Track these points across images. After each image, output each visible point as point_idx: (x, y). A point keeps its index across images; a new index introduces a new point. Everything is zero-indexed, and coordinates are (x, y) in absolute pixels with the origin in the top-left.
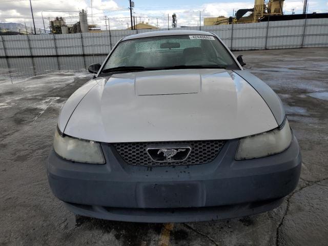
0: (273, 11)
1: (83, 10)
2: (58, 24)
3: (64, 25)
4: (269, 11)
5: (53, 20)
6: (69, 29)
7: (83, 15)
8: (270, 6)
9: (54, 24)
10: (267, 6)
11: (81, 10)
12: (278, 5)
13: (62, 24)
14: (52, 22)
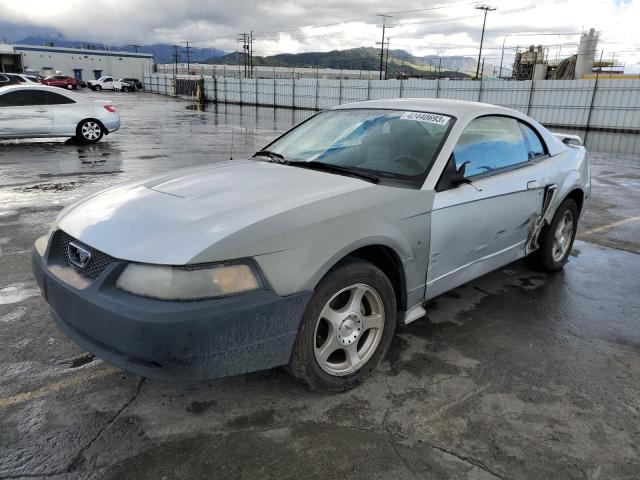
1: (592, 31)
2: (530, 60)
3: (542, 62)
5: (523, 50)
6: (549, 68)
7: (590, 41)
9: (523, 60)
11: (587, 30)
13: (539, 58)
14: (519, 56)
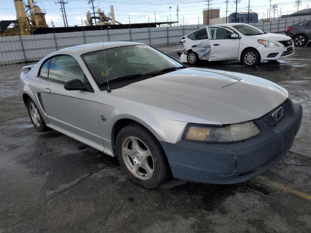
0: (37, 23)
4: (34, 23)
8: (33, 18)
10: (30, 18)
12: (41, 18)
